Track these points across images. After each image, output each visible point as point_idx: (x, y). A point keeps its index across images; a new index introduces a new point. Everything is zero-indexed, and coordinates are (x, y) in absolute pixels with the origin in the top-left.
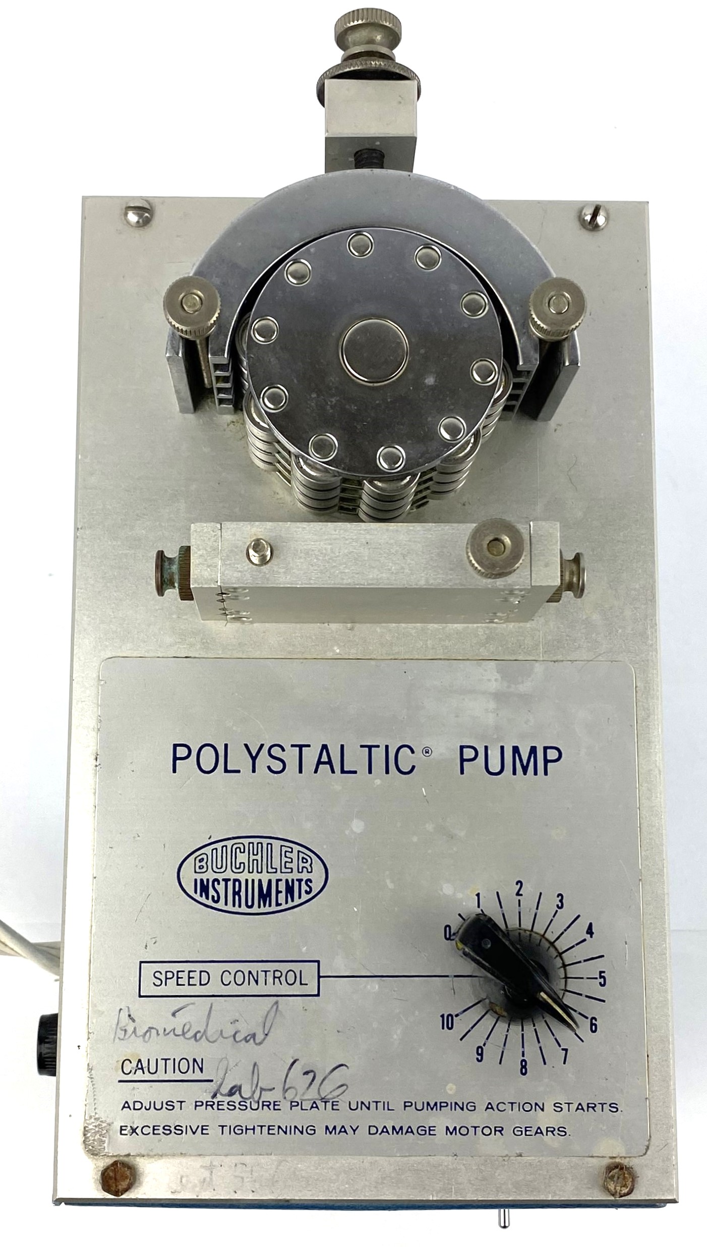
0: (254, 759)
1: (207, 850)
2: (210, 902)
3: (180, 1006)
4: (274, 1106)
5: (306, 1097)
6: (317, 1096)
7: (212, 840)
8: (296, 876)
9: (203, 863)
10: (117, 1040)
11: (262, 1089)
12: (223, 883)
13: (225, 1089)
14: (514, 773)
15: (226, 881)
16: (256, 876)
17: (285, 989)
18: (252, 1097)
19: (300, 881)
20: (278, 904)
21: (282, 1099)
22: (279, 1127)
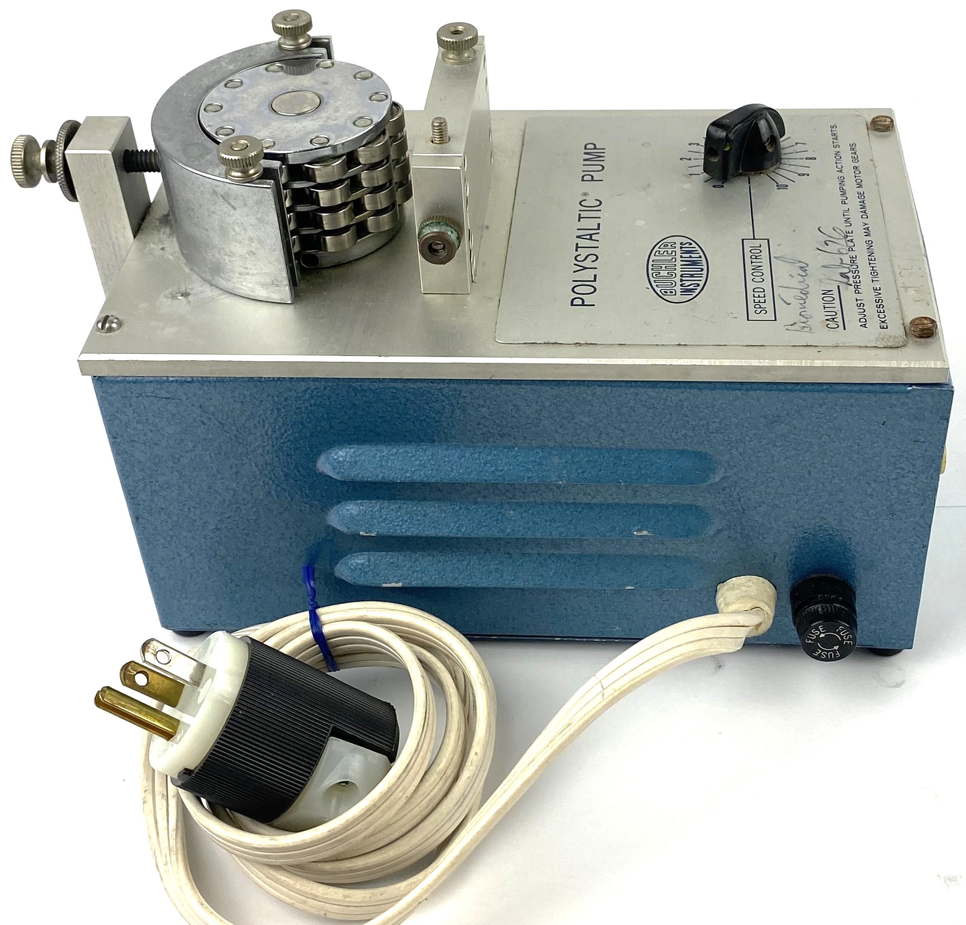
0: (585, 268)
1: (658, 290)
2: (699, 288)
3: (781, 300)
4: (853, 260)
5: (845, 245)
6: (844, 240)
7: (649, 287)
8: (678, 250)
9: (668, 291)
10: (812, 331)
11: (842, 263)
12: (683, 282)
13: (845, 280)
14: (603, 161)
15: (682, 281)
16: (678, 268)
17: (765, 254)
18: (848, 268)
19: (681, 248)
20: (700, 257)
21: (848, 255)
22: (869, 256)
